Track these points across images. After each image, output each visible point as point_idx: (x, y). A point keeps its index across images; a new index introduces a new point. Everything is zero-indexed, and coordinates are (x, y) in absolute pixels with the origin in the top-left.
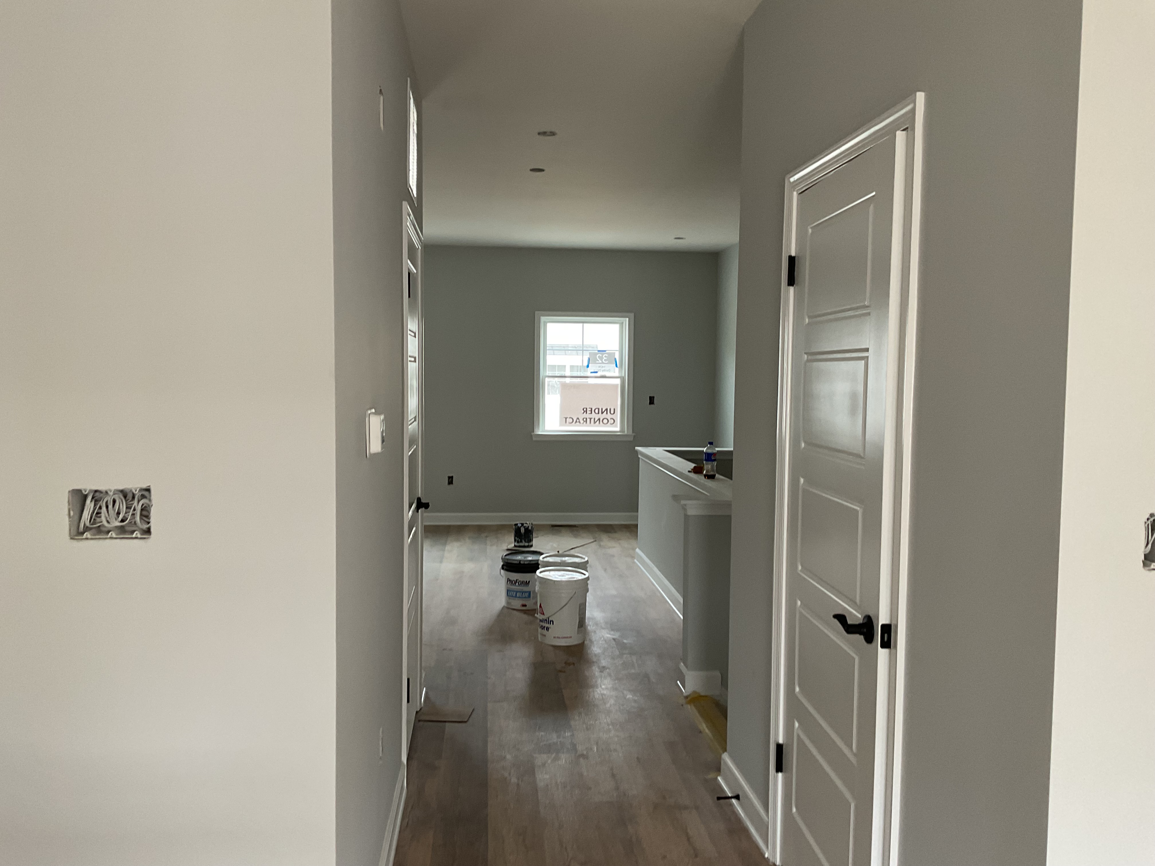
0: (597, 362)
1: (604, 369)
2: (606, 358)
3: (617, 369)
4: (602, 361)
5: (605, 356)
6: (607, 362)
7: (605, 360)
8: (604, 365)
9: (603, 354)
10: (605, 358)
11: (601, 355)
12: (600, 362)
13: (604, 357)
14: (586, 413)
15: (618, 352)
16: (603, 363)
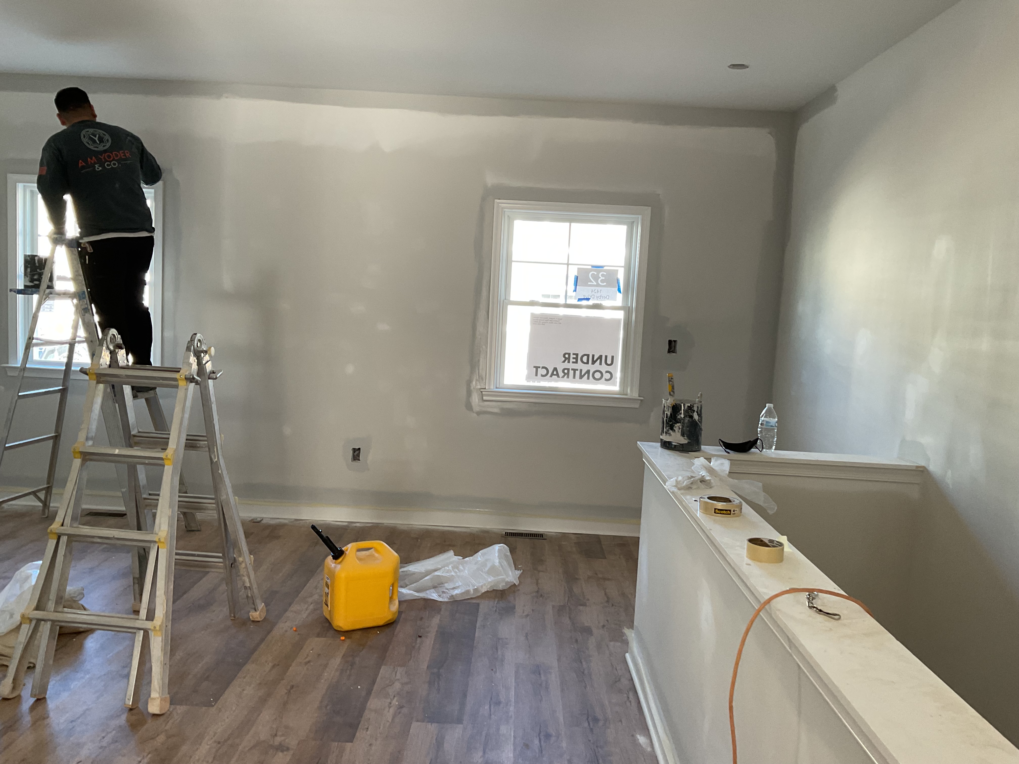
0: (589, 283)
1: (599, 294)
2: (604, 278)
3: (620, 296)
4: (597, 281)
5: (603, 275)
6: (605, 284)
7: (602, 281)
8: (599, 288)
9: (598, 272)
10: (602, 278)
11: (596, 273)
12: (595, 284)
13: (600, 276)
14: (569, 362)
15: (623, 269)
16: (598, 285)
